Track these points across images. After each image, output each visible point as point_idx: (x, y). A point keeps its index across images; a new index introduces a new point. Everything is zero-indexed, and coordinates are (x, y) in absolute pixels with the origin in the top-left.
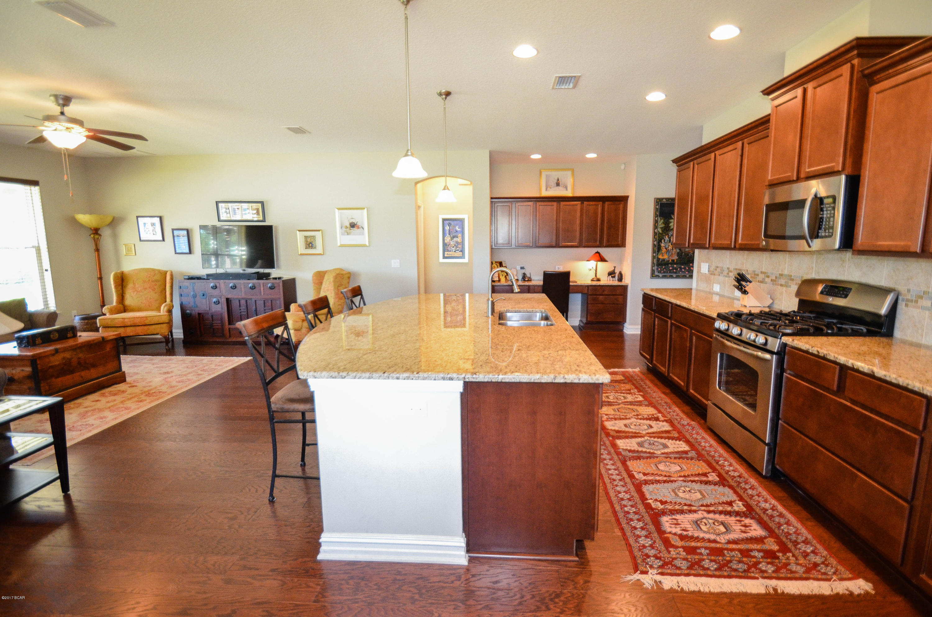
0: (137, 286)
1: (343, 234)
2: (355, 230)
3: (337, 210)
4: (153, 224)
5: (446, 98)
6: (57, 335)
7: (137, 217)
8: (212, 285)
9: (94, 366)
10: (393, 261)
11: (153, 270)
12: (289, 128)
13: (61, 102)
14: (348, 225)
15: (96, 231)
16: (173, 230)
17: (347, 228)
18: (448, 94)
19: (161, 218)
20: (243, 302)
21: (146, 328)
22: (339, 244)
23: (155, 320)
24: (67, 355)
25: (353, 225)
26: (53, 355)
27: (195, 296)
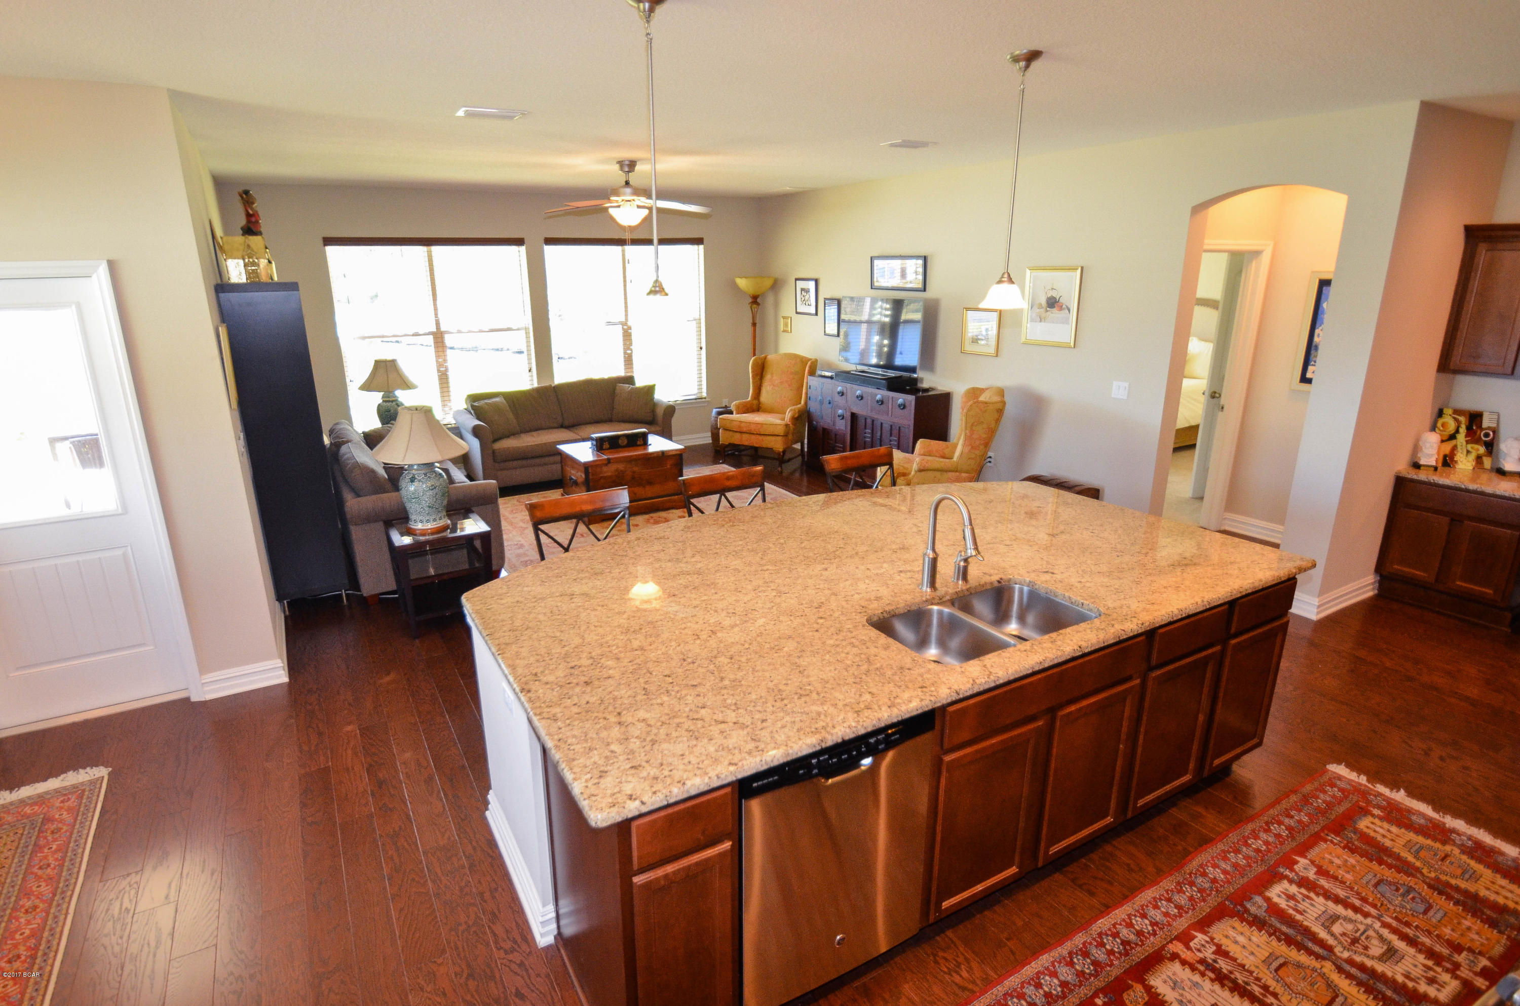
0: (775, 378)
1: (1032, 320)
2: (1055, 313)
3: (1028, 272)
4: (807, 291)
5: (1027, 67)
6: (625, 442)
7: (796, 279)
8: (839, 389)
9: (650, 483)
10: (1115, 384)
11: (795, 356)
12: (892, 145)
13: (626, 169)
14: (1043, 301)
15: (755, 300)
16: (825, 299)
17: (1040, 306)
18: (1032, 56)
19: (817, 281)
20: (869, 421)
21: (761, 438)
22: (1023, 340)
23: (770, 430)
24: (621, 467)
25: (1052, 303)
26: (606, 465)
27: (821, 402)
